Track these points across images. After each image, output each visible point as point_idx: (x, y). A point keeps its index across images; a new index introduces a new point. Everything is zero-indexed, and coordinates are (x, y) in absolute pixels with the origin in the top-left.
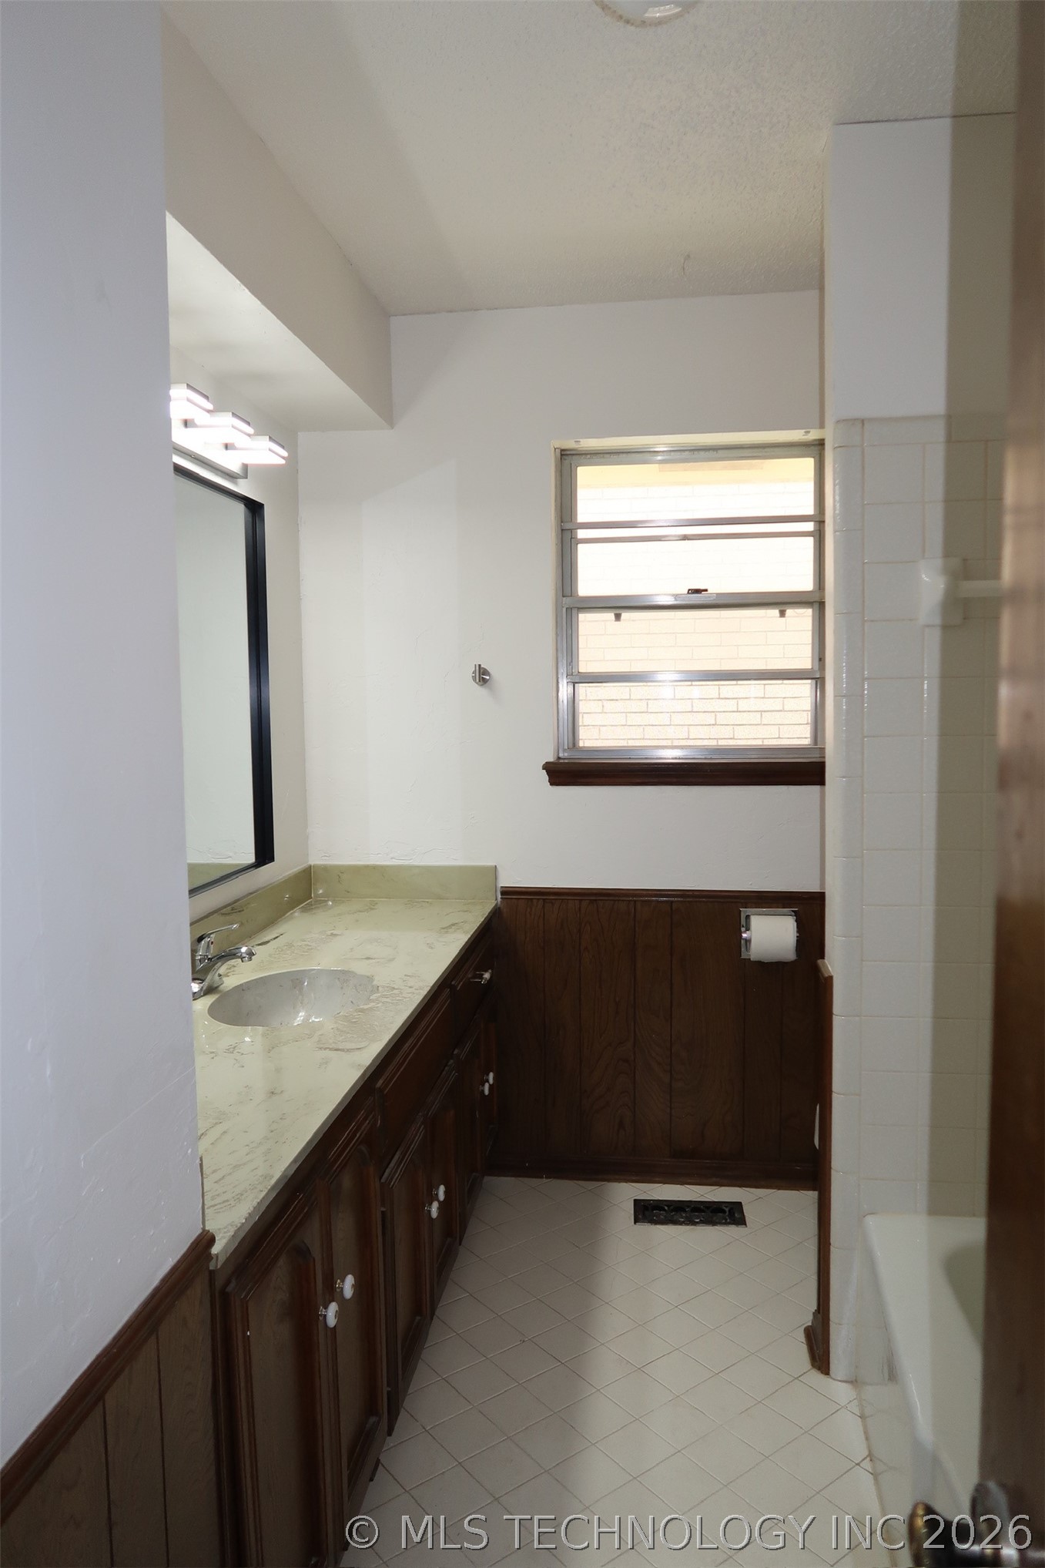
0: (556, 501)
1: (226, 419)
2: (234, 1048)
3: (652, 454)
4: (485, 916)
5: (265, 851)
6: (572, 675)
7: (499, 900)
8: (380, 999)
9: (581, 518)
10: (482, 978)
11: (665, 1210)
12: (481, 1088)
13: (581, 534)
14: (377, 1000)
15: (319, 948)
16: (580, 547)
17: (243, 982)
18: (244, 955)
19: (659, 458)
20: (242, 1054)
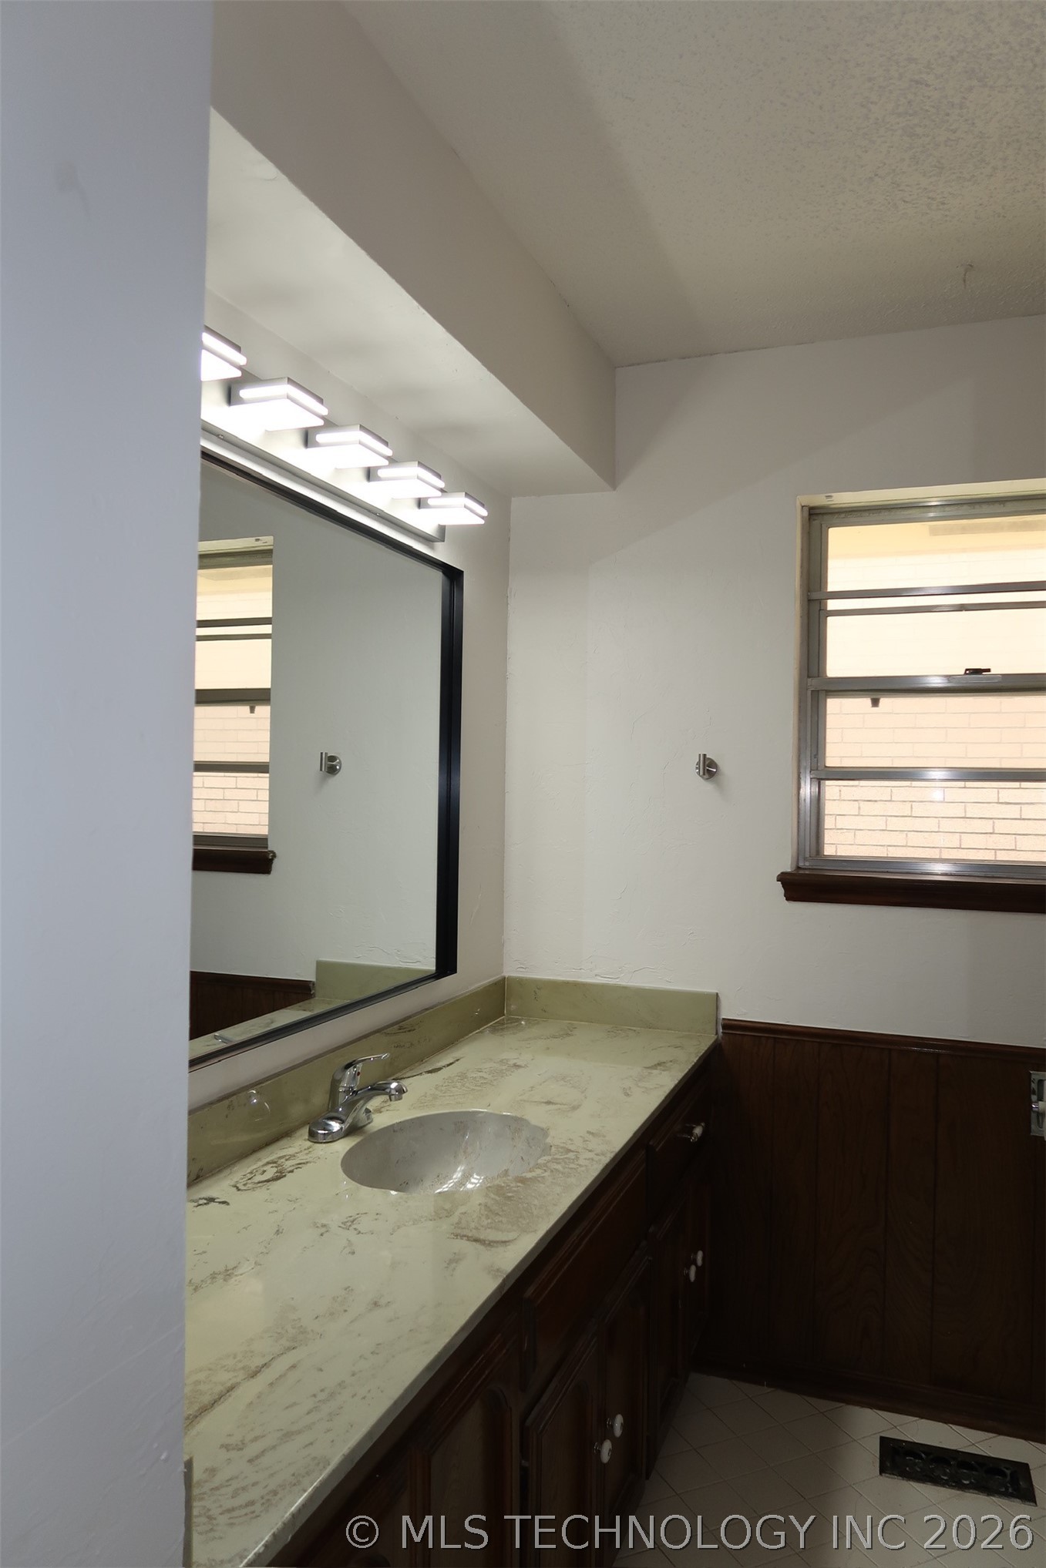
0: (802, 567)
1: (413, 470)
2: (353, 1222)
3: (922, 510)
4: (700, 1055)
5: (447, 960)
6: (817, 769)
7: (720, 1034)
8: (549, 1165)
9: (832, 587)
10: (691, 1134)
11: (921, 1458)
12: (686, 1271)
13: (832, 605)
14: (545, 1165)
15: (495, 1083)
16: (830, 619)
17: (394, 1122)
18: (393, 1092)
19: (932, 515)
20: (359, 1232)
